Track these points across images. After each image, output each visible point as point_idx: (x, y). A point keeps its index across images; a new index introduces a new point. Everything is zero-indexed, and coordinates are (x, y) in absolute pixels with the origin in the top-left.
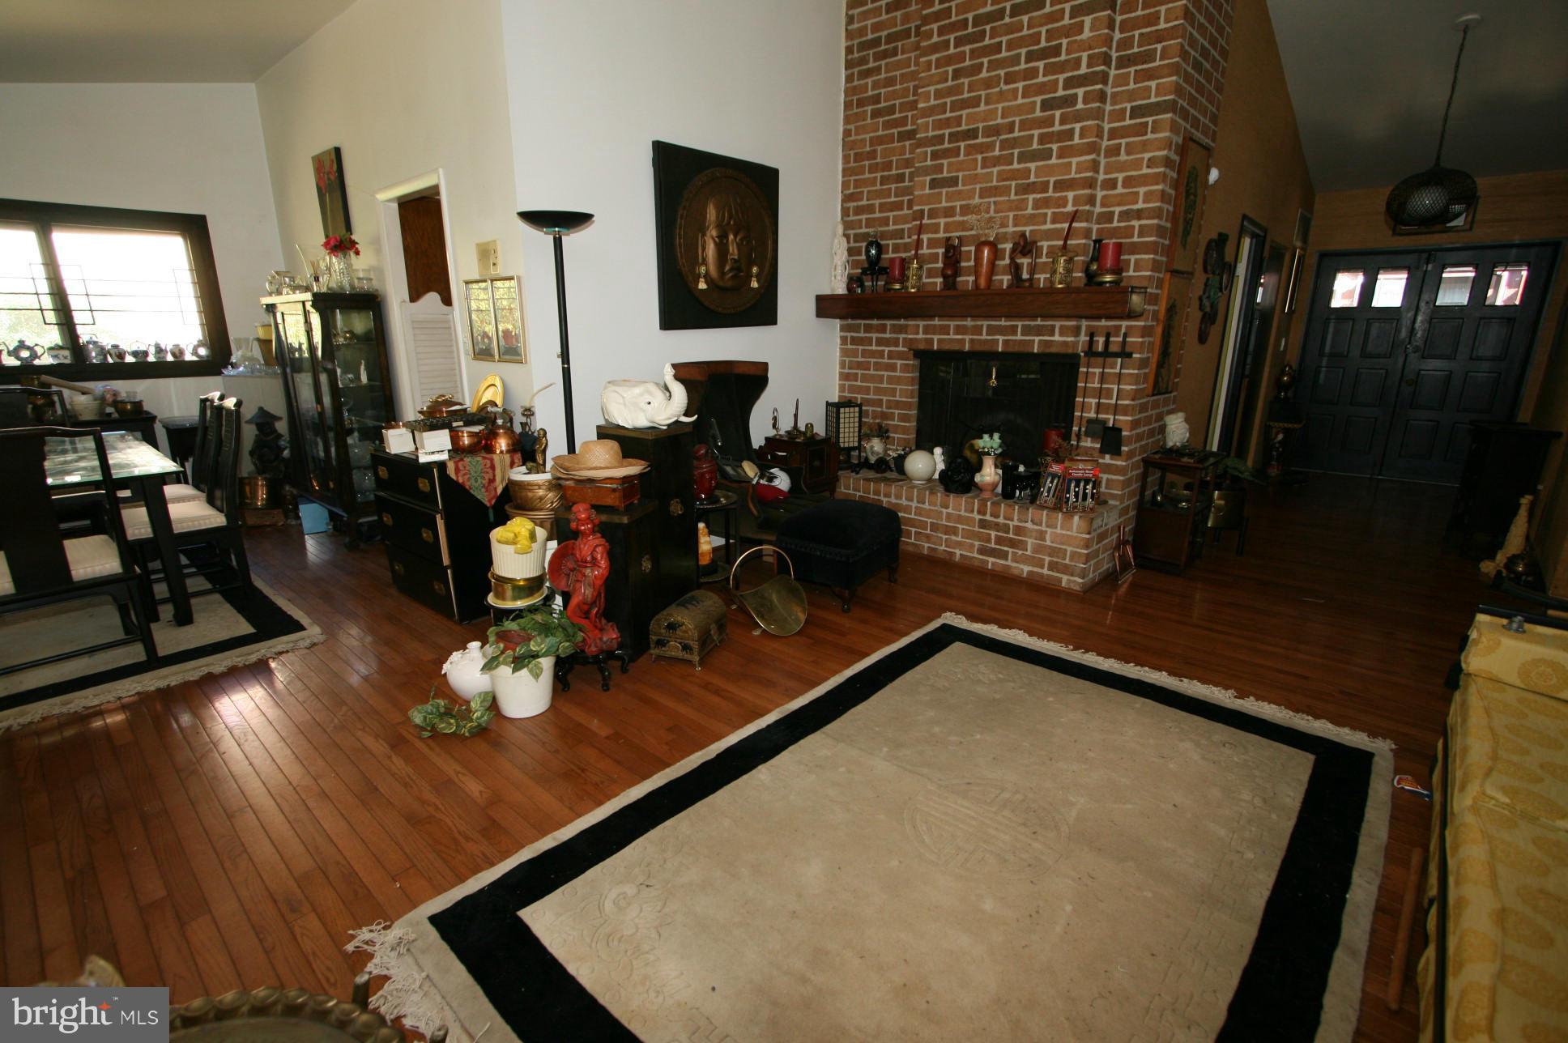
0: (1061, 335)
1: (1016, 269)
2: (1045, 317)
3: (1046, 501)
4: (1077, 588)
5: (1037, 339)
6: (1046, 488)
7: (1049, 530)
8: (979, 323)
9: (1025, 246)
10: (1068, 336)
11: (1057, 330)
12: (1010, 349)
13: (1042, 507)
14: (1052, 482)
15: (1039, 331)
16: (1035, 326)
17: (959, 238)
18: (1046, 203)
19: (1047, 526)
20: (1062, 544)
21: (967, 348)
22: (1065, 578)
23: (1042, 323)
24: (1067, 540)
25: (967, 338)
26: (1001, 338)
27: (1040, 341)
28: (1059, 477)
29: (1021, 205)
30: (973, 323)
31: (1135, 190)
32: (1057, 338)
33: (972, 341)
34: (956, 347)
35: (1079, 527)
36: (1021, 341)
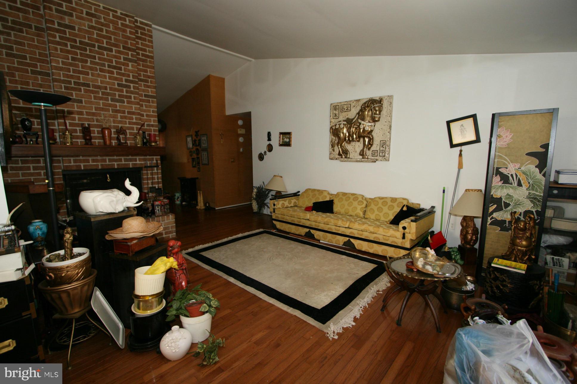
0: (139, 161)
1: (118, 139)
2: (132, 155)
3: (159, 214)
4: (175, 236)
5: (131, 163)
6: (157, 210)
7: (163, 222)
8: (105, 158)
9: (121, 131)
10: (142, 161)
11: (138, 160)
12: (120, 167)
13: (159, 216)
14: (158, 207)
15: (131, 160)
16: (129, 158)
17: (89, 125)
18: (125, 117)
19: (162, 221)
20: (167, 225)
21: (100, 167)
22: (170, 235)
23: (132, 157)
24: (168, 223)
25: (99, 164)
26: (116, 163)
27: (132, 164)
28: (160, 205)
29: (115, 117)
30: (101, 158)
31: (150, 118)
32: (138, 162)
33: (102, 165)
34: (95, 168)
35: (172, 218)
36: (124, 164)
